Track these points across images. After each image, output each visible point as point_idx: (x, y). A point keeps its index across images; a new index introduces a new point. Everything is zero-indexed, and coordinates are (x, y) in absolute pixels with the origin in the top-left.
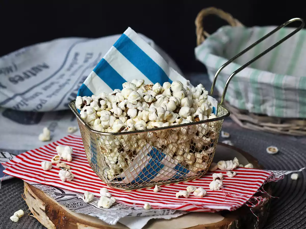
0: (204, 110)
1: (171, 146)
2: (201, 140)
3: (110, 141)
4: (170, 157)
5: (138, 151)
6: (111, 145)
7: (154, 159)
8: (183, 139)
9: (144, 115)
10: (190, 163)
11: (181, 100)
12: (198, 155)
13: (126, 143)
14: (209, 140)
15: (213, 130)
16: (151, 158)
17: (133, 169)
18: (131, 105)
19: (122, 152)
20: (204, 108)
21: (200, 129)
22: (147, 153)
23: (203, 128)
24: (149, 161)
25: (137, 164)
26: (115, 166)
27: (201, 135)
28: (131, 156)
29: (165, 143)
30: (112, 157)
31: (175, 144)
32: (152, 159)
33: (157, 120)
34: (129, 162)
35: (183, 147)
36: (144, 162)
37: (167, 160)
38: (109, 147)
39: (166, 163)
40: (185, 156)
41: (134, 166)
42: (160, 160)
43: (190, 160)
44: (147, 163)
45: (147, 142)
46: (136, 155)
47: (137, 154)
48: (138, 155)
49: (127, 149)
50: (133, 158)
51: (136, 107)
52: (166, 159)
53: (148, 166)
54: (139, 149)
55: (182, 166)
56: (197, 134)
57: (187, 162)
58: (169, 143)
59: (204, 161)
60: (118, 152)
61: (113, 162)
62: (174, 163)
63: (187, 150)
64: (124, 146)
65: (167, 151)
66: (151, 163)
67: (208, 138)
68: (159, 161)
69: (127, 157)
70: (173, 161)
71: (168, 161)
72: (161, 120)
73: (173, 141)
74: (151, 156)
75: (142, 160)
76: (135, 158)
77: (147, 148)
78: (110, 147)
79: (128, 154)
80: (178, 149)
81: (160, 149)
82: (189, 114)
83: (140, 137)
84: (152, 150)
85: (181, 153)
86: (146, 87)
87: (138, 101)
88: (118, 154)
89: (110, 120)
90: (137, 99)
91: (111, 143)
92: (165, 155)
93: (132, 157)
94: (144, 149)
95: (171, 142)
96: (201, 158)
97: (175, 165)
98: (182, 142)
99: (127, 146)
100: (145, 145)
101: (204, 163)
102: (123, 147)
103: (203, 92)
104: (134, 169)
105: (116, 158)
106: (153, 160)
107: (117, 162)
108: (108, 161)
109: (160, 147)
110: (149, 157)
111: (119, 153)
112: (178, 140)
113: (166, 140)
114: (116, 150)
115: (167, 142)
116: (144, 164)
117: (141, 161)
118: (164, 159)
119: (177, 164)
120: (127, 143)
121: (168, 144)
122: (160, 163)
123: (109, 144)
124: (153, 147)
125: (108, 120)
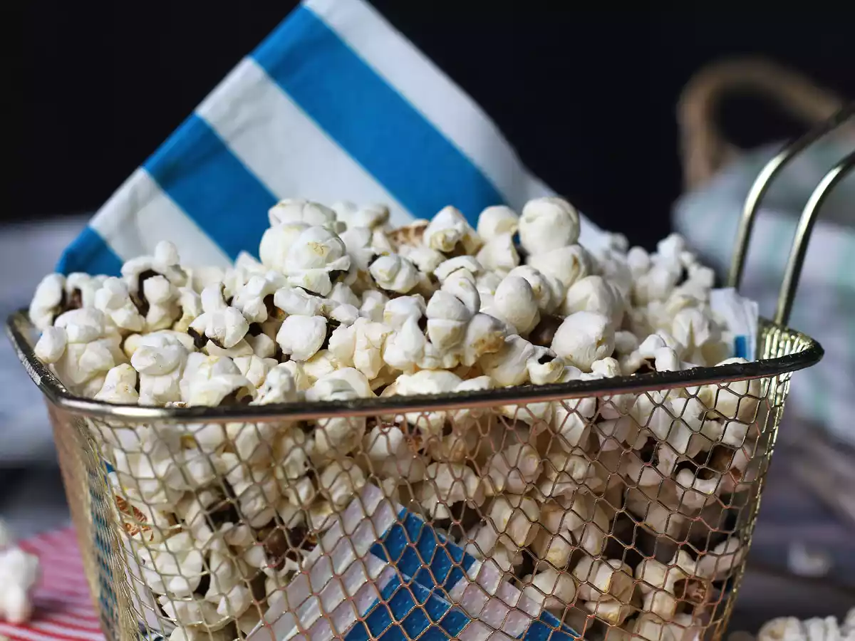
0: (685, 344)
1: (501, 512)
2: (668, 484)
3: (160, 459)
4: (498, 571)
5: (320, 524)
6: (163, 482)
7: (407, 578)
8: (569, 473)
9: (361, 342)
10: (612, 612)
11: (565, 289)
12: (652, 573)
13: (248, 473)
14: (709, 487)
15: (729, 439)
16: (393, 571)
17: (295, 630)
18: (299, 295)
19: (227, 526)
20: (687, 330)
21: (660, 424)
22: (370, 539)
23: (676, 420)
24: (383, 585)
25: (316, 602)
26: (193, 606)
27: (667, 458)
28: (276, 553)
29: (472, 494)
30: (177, 556)
31: (527, 504)
32: (395, 580)
33: (428, 363)
34: (270, 586)
35: (570, 521)
36: (353, 590)
37: (483, 590)
38: (157, 492)
39: (478, 603)
40: (581, 570)
41: (296, 611)
42: (440, 583)
43: (612, 596)
44: (372, 598)
45: (367, 474)
46: (309, 546)
47: (314, 545)
48: (317, 550)
49: (252, 506)
50: (290, 564)
51: (324, 308)
52: (478, 583)
53: (376, 615)
54: (325, 516)
55: (563, 628)
56: (649, 454)
57: (592, 607)
58: (490, 491)
59: (685, 608)
60: (208, 523)
61: (177, 585)
62: (520, 610)
63: (591, 543)
64: (239, 490)
65: (485, 538)
66: (395, 598)
67: (703, 475)
68: (438, 592)
69: (257, 557)
70: (513, 597)
71: (487, 594)
72: (449, 362)
73: (517, 483)
74: (393, 560)
75: (342, 580)
76: (304, 563)
77: (371, 509)
78: (162, 494)
79: (259, 540)
80: (542, 531)
81: (444, 524)
82: (602, 348)
83: (329, 443)
84: (395, 527)
85: (558, 551)
86: (396, 239)
87: (335, 276)
88: (205, 534)
89: (182, 371)
90: (330, 268)
91: (162, 469)
92: (468, 561)
93: (288, 561)
94: (356, 517)
95: (500, 488)
96: (669, 587)
97: (529, 621)
98: (560, 489)
99: (252, 494)
100: (360, 495)
101: (687, 621)
102: (233, 495)
103: (684, 276)
104: (300, 626)
105: (195, 559)
106: (406, 582)
107: (202, 587)
108: (156, 578)
109: (442, 514)
110: (378, 566)
111: (212, 531)
112: (542, 478)
113: (476, 474)
114: (194, 513)
115: (482, 487)
116: (355, 601)
117: (339, 587)
118: (462, 584)
119: (536, 612)
120: (258, 476)
121: (489, 501)
122: (443, 601)
123: (156, 477)
124: (400, 508)
125: (173, 370)
